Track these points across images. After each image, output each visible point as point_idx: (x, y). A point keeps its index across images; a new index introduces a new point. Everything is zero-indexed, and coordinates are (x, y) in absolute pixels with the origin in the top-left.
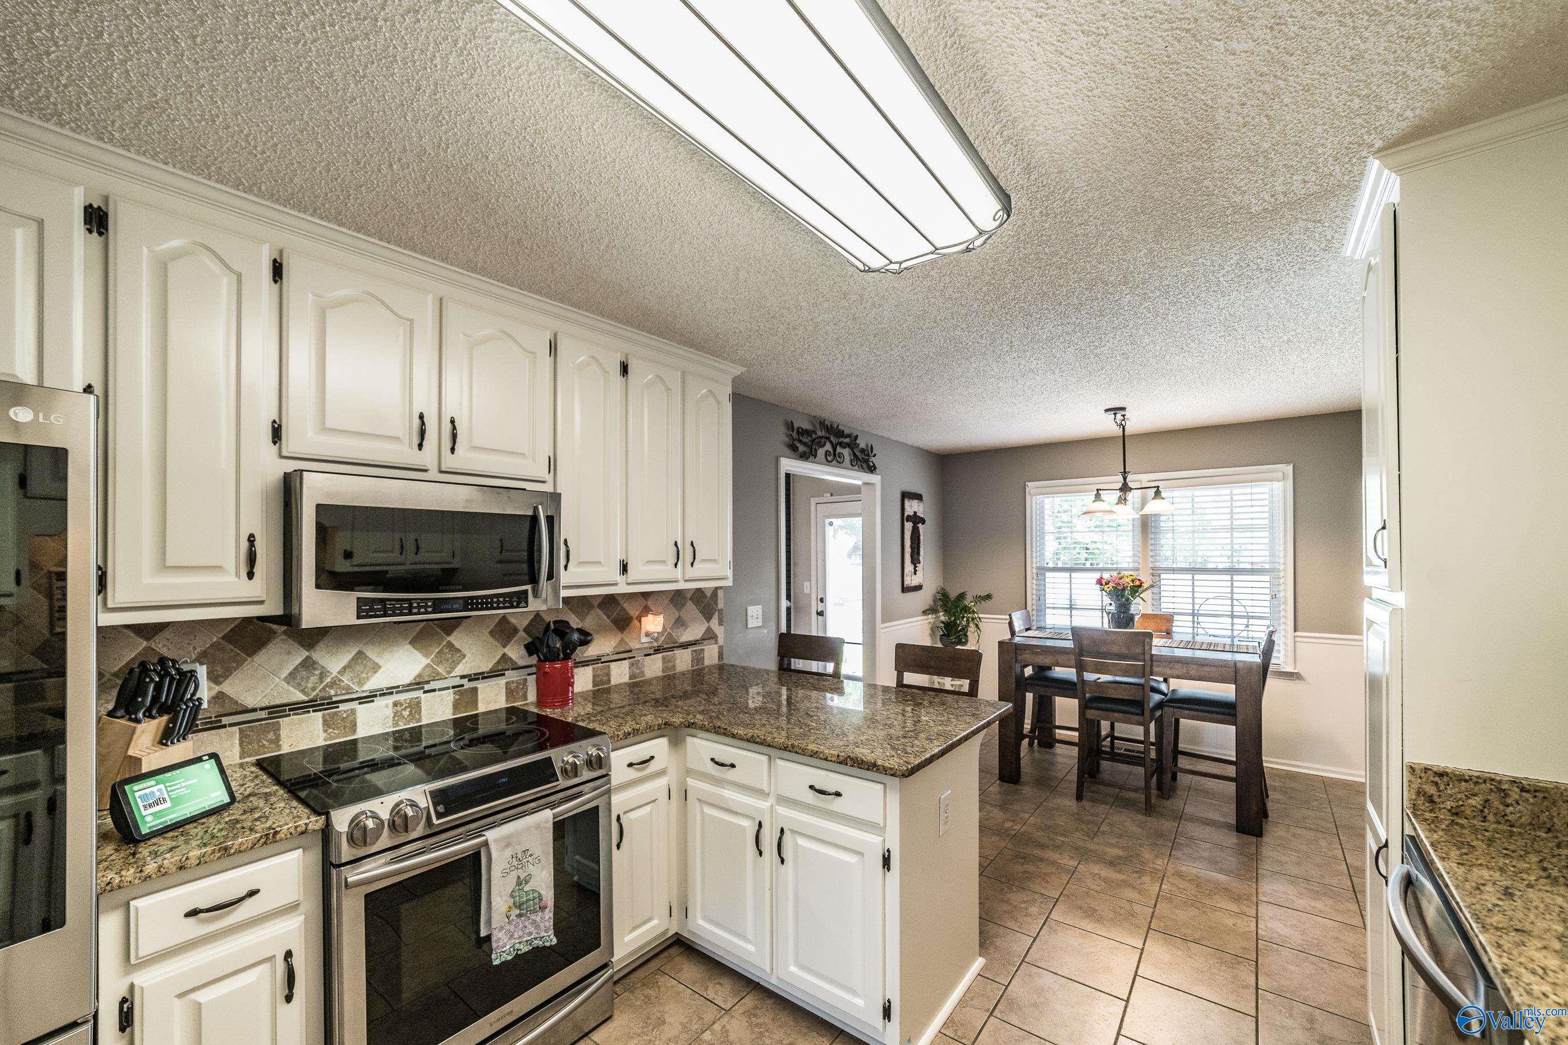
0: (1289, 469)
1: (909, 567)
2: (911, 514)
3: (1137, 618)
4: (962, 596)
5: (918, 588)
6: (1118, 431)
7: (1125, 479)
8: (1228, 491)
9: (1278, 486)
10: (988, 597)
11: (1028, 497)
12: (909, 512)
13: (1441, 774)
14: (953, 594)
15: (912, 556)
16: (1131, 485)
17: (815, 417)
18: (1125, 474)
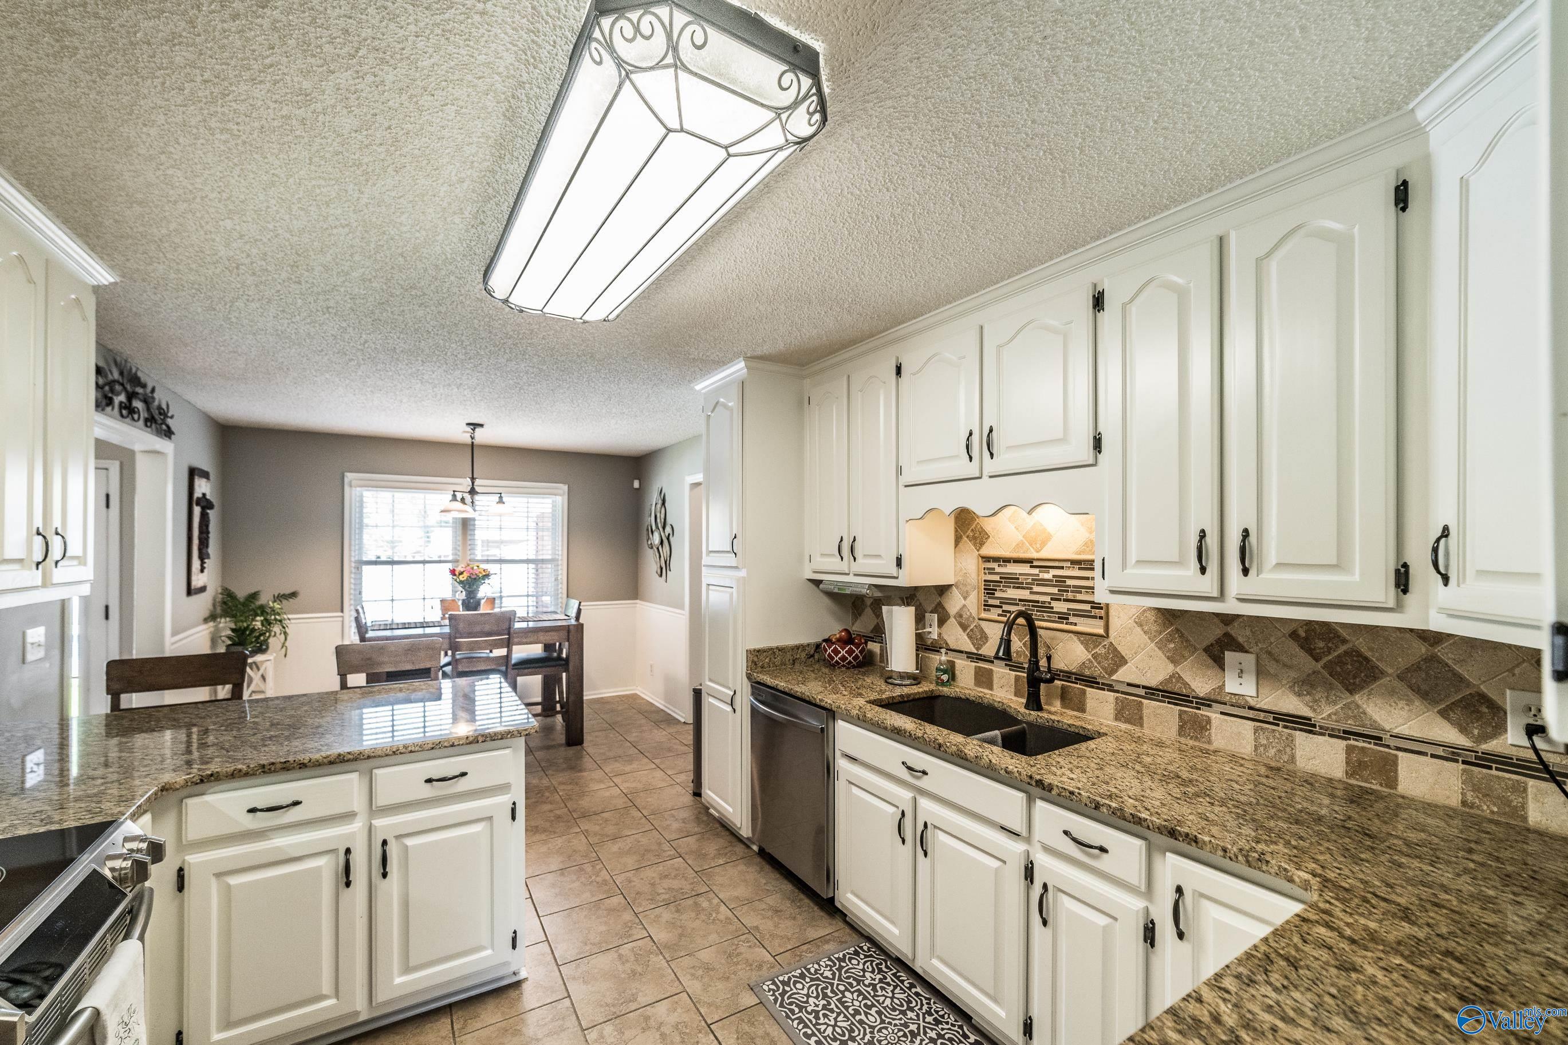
0: (565, 488)
1: (196, 564)
2: (200, 495)
3: (483, 602)
4: (254, 596)
5: (203, 589)
6: (469, 441)
7: (473, 483)
8: (525, 500)
9: (559, 499)
10: (294, 595)
11: (347, 488)
12: (198, 494)
13: (758, 651)
14: (241, 594)
15: (200, 550)
16: (477, 489)
17: (110, 350)
18: (473, 479)
